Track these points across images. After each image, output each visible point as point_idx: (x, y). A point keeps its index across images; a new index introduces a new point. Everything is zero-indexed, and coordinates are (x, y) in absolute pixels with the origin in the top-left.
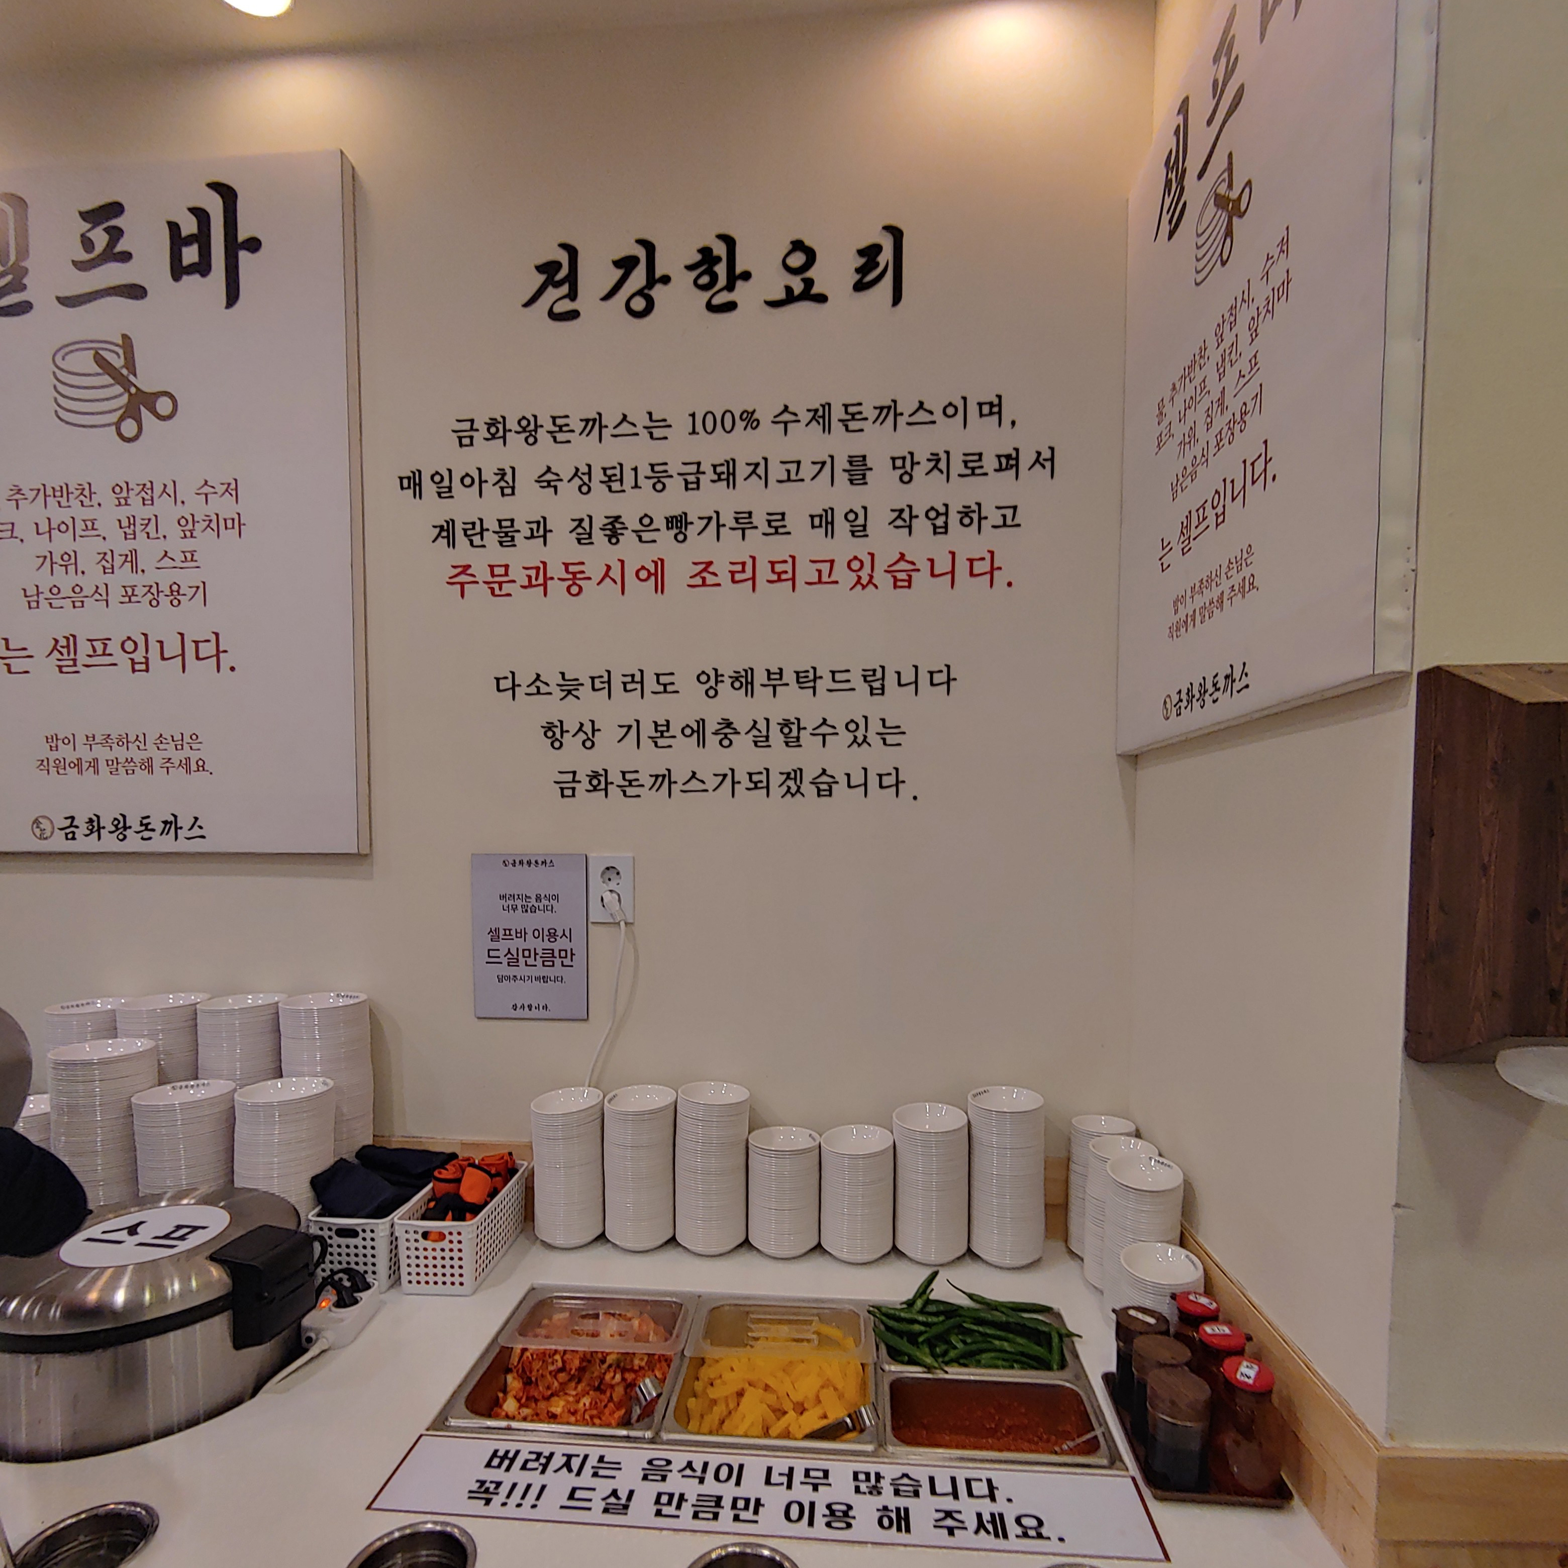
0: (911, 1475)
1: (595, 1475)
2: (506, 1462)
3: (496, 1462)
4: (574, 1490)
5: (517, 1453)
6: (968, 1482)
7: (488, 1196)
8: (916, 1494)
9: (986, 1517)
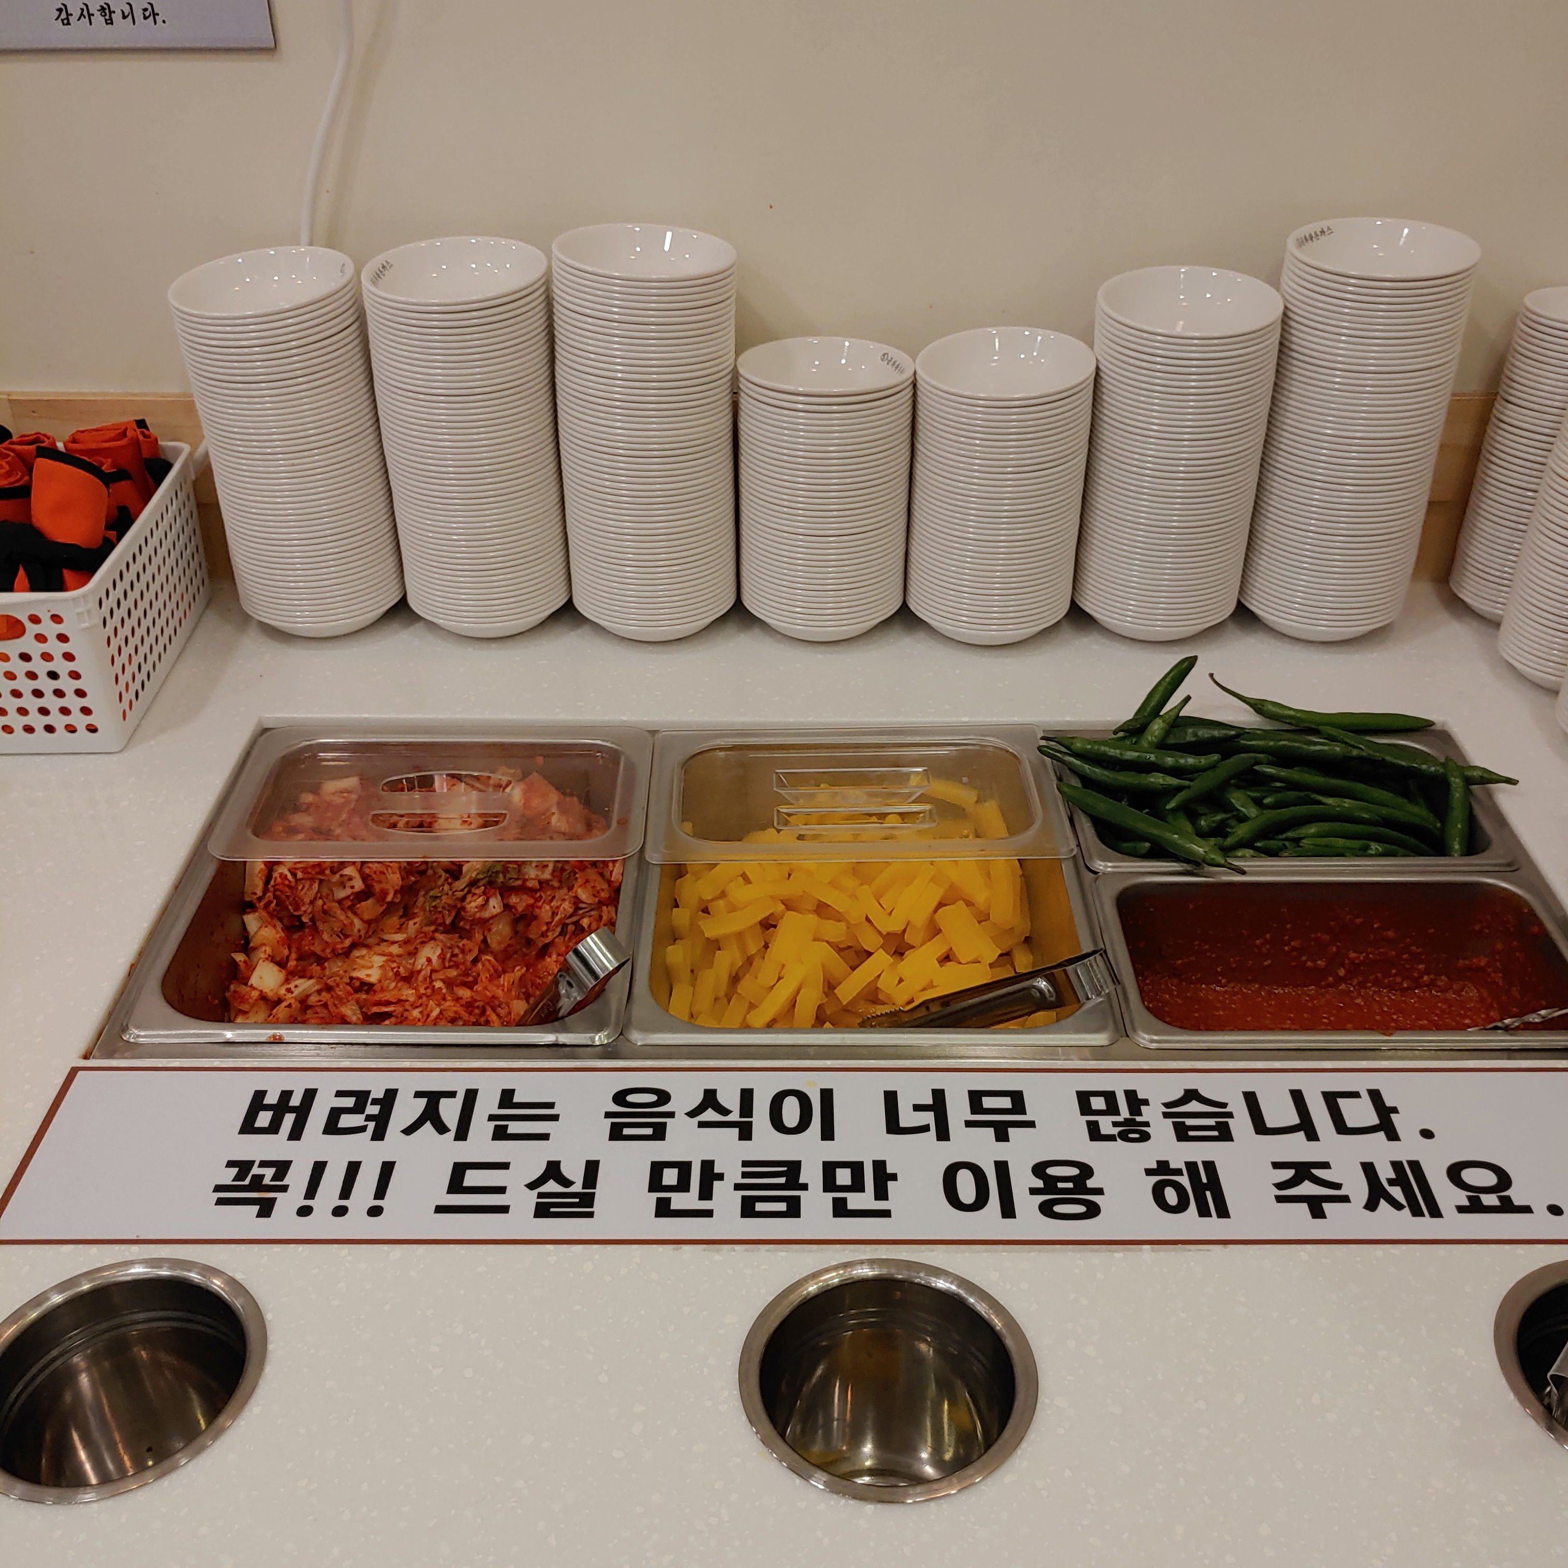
0: (1203, 1092)
1: (500, 1134)
2: (289, 1120)
3: (264, 1119)
4: (459, 1170)
5: (310, 1095)
6: (1331, 1099)
7: (108, 527)
8: (1225, 1134)
9: (1385, 1173)
